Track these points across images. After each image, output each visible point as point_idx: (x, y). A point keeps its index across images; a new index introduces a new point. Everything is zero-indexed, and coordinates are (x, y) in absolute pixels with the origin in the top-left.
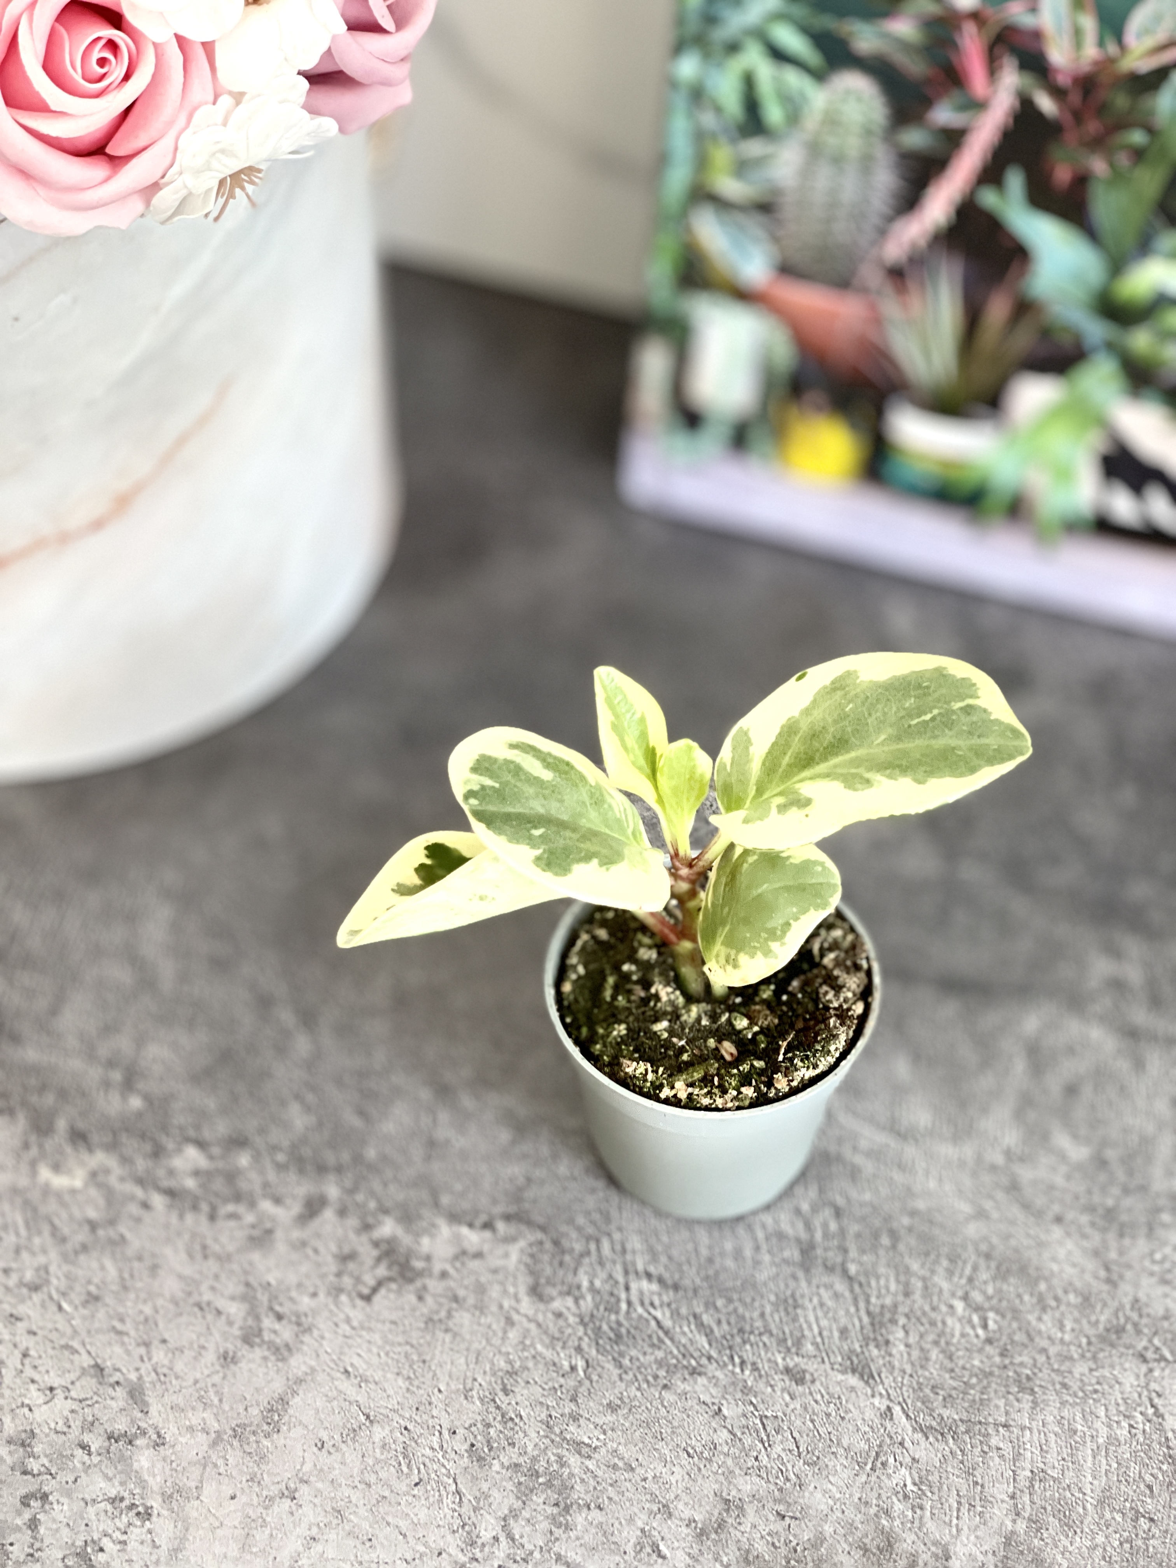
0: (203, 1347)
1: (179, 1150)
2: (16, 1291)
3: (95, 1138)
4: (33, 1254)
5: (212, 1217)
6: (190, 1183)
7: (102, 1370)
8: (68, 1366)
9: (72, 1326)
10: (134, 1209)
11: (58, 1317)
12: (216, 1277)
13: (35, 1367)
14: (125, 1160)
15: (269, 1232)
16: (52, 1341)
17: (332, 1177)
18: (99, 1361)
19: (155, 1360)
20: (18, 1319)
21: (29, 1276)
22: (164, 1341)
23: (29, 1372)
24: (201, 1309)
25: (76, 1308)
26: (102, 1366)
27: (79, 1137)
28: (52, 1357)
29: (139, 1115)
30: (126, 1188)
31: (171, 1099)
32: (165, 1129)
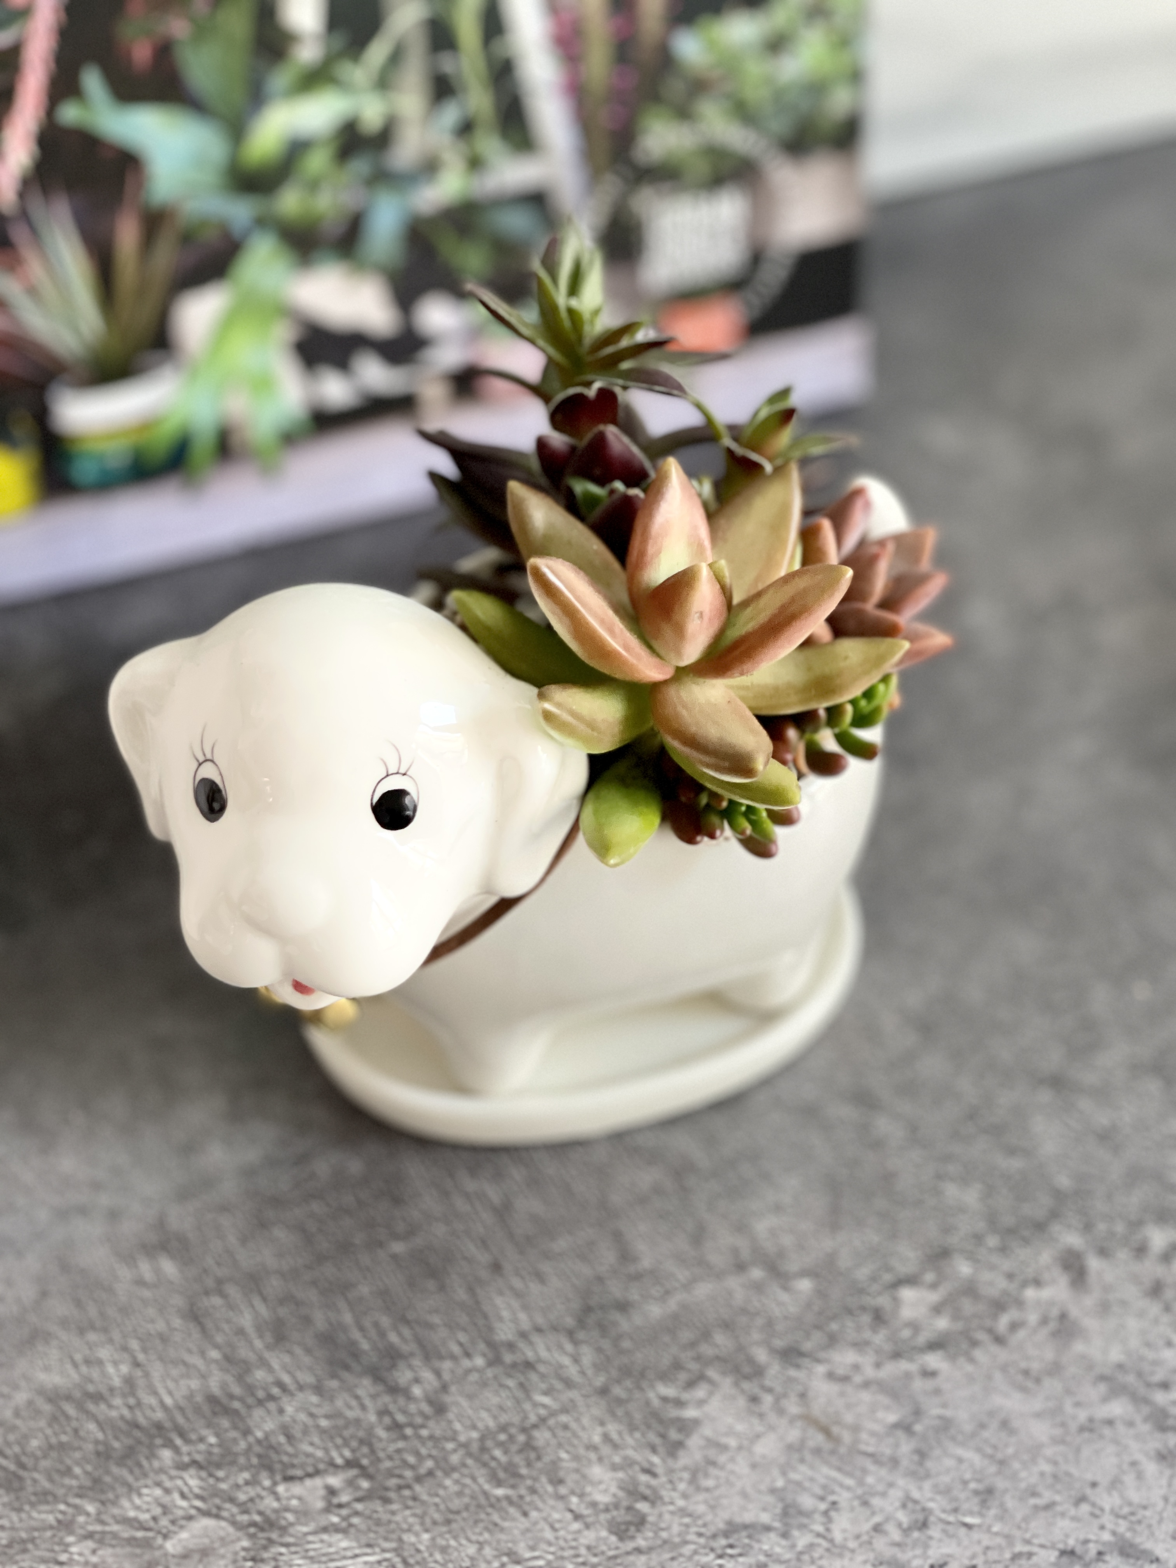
0: (1134, 1464)
1: (896, 1301)
2: (909, 1541)
3: (807, 1346)
4: (884, 1495)
5: (999, 1340)
6: (942, 1323)
7: (1072, 1553)
9: (997, 1534)
10: (918, 1384)
11: (976, 1535)
12: (1068, 1392)
14: (860, 1346)
15: (1063, 1316)
17: (1056, 1228)
18: (1061, 1546)
19: (1107, 1508)
21: (903, 1517)
22: (1094, 1485)
24: (1091, 1430)
25: (981, 1514)
26: (1069, 1548)
27: (791, 1355)
29: (821, 1293)
30: (892, 1370)
31: (831, 1259)
32: (861, 1291)
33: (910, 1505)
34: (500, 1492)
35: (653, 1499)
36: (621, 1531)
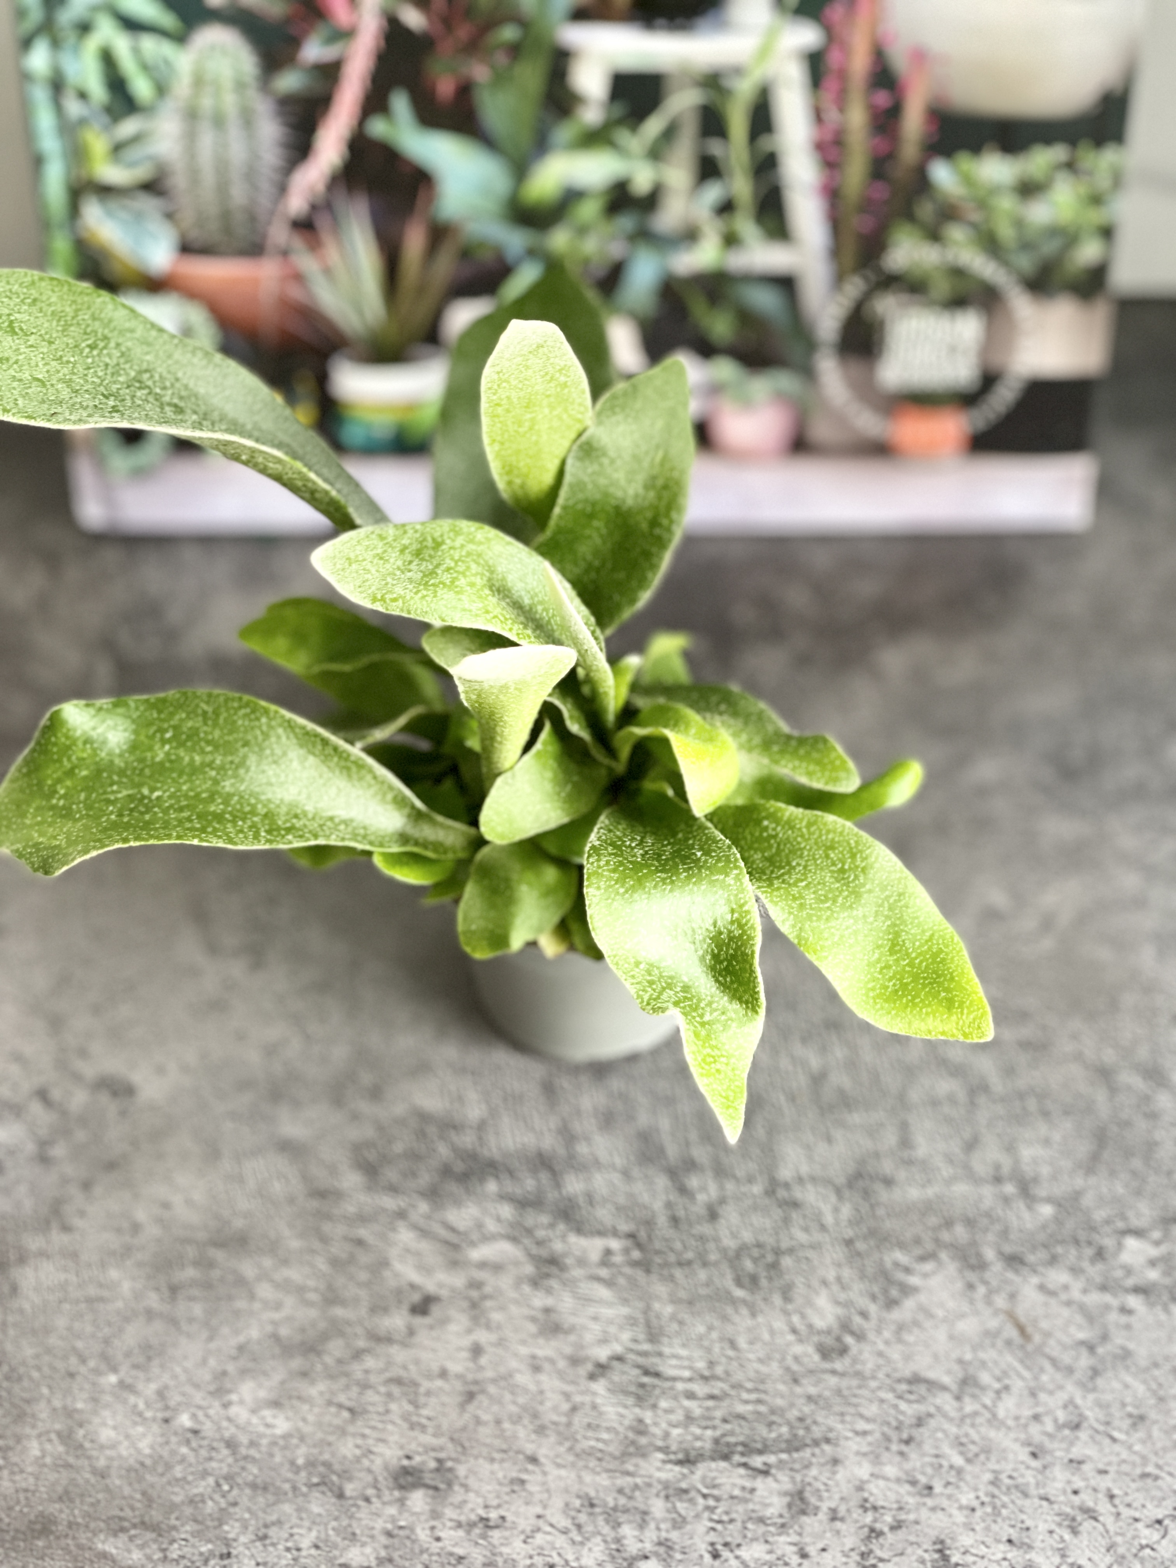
1: (1120, 1245)
2: (1059, 1435)
3: (1031, 1258)
4: (1051, 1393)
6: (1153, 1275)
8: (1159, 1494)
9: (1135, 1453)
10: (1114, 1316)
11: (1117, 1448)
13: (1129, 1505)
14: (1075, 1271)
16: (1127, 1474)
20: (1080, 1462)
21: (1061, 1416)
23: (1126, 1512)
25: (1127, 1433)
27: (1014, 1261)
28: (1138, 1490)
29: (1058, 1221)
30: (1095, 1298)
31: (1077, 1195)
32: (1093, 1229)
33: (1071, 1408)
34: (739, 1293)
35: (860, 1337)
36: (825, 1353)
